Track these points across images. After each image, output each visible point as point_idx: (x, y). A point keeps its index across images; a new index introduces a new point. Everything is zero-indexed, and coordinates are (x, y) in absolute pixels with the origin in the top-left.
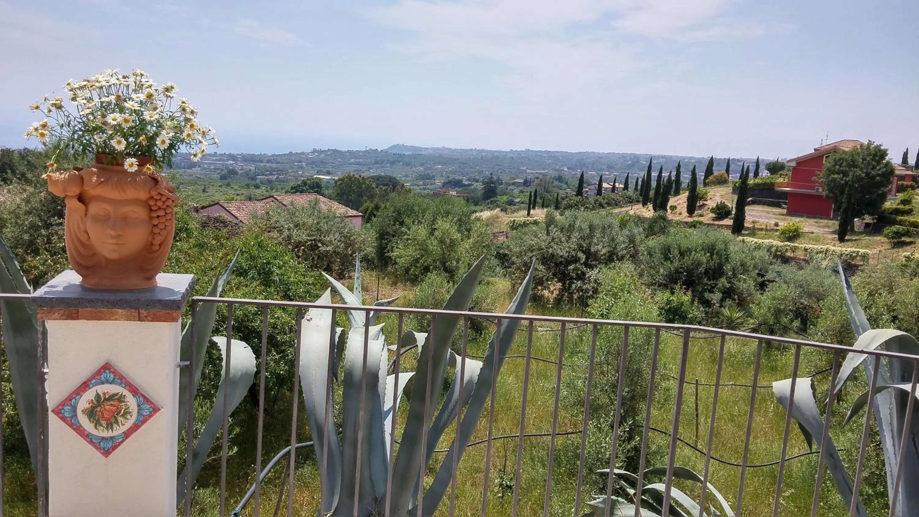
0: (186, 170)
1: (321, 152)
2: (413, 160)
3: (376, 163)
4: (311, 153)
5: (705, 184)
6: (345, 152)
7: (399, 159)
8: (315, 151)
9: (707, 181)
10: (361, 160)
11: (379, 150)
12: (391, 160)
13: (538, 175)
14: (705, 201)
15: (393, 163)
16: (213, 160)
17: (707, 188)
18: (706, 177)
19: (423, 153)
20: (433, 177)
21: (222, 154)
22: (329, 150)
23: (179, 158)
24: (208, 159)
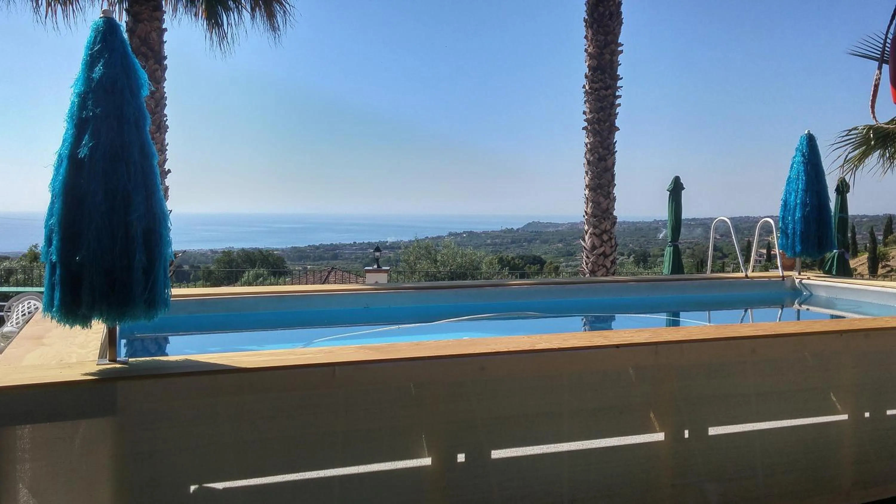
0: (330, 261)
1: (456, 235)
2: (551, 237)
3: (512, 242)
4: (447, 236)
5: (886, 245)
6: (481, 233)
7: (536, 237)
8: (450, 234)
9: (887, 240)
10: (497, 240)
11: (515, 229)
12: (529, 238)
13: (687, 245)
14: (887, 261)
15: (530, 242)
16: (353, 250)
17: (888, 248)
18: (886, 237)
19: (560, 229)
20: (575, 252)
21: (361, 244)
22: (464, 233)
23: (322, 250)
24: (348, 249)
